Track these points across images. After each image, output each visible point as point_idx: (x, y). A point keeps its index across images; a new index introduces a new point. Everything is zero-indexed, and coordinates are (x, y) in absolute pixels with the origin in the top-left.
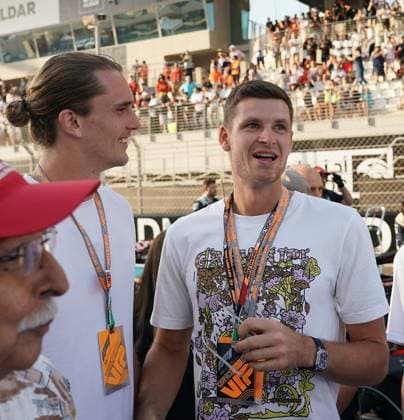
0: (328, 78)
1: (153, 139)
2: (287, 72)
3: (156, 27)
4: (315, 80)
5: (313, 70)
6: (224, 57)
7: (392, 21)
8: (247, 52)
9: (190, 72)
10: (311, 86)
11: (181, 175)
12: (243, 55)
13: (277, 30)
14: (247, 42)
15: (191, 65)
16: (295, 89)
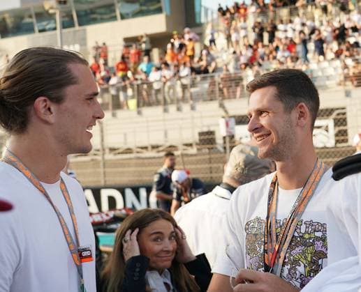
0: (275, 58)
1: (114, 115)
2: (238, 52)
3: (114, 11)
4: (263, 59)
5: (261, 50)
6: (180, 38)
7: (330, 8)
8: (201, 35)
9: (148, 53)
10: (260, 65)
11: (142, 148)
12: (197, 37)
13: (228, 15)
14: (200, 25)
15: (149, 46)
16: (245, 68)
